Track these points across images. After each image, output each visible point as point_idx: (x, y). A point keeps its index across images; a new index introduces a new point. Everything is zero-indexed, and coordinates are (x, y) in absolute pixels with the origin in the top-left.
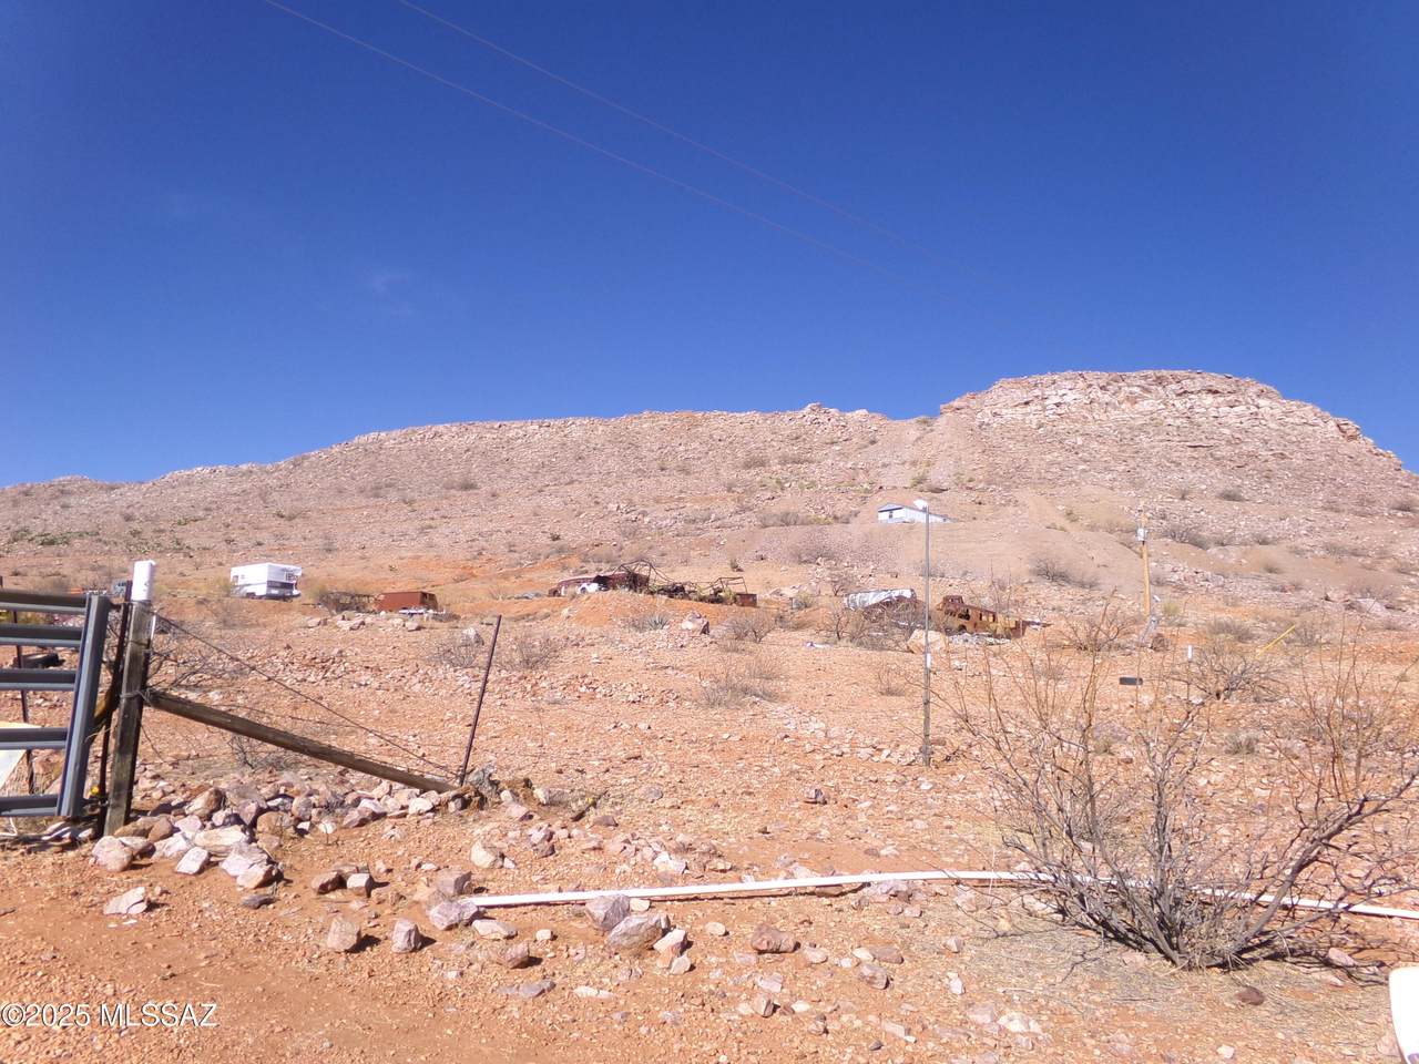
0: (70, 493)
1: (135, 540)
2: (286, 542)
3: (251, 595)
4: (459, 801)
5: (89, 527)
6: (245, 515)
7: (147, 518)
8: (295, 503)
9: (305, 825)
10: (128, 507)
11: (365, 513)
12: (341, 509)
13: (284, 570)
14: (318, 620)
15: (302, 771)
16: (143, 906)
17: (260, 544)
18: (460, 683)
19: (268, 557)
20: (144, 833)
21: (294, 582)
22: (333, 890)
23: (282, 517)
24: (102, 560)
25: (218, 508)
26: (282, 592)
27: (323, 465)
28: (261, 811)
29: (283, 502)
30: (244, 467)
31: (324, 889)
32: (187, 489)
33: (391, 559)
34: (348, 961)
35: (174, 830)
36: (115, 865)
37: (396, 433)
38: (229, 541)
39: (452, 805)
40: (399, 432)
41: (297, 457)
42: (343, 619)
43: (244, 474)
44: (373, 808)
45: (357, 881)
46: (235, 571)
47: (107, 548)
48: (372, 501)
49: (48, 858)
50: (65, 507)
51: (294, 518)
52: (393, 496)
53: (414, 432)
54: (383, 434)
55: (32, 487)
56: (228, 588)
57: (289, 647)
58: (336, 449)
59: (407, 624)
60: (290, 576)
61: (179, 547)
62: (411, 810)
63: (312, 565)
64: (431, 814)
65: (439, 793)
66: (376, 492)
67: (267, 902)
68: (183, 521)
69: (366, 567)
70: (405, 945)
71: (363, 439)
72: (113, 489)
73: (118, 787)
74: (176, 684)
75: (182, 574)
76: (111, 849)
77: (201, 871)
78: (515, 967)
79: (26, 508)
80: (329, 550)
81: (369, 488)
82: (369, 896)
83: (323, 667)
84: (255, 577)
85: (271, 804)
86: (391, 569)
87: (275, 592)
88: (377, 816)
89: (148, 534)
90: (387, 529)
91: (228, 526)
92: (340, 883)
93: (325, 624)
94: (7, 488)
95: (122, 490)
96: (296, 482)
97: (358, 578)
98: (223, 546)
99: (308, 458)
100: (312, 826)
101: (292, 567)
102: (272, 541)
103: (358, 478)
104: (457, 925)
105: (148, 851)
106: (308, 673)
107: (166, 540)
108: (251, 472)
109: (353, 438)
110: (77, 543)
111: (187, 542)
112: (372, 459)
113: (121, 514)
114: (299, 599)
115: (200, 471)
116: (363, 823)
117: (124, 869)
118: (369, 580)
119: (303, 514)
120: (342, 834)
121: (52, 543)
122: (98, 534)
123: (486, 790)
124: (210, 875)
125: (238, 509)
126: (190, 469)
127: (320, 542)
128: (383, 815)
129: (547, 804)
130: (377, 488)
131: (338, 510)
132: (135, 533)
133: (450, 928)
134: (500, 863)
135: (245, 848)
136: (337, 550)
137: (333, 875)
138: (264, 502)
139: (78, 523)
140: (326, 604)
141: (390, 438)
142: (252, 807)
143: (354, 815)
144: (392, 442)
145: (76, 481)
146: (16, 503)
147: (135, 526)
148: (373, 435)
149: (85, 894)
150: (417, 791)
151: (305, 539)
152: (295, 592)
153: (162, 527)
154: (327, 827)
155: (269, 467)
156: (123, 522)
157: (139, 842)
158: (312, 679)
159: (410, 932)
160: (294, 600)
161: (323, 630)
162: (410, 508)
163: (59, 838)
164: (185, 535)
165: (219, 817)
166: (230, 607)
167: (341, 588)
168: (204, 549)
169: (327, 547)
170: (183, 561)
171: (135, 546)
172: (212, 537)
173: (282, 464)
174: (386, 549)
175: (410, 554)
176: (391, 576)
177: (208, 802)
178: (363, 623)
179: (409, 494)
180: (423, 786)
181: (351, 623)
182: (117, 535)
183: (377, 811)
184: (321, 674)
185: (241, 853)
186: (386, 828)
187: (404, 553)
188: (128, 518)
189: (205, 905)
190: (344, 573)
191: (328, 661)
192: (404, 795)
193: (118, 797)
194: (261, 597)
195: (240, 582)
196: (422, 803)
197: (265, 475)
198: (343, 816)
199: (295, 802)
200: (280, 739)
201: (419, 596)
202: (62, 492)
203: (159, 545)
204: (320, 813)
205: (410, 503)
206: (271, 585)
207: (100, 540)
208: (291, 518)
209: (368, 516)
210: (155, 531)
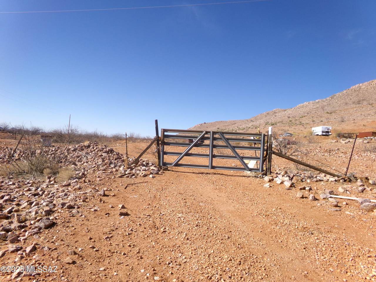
0: (276, 113)
1: (291, 123)
2: (330, 120)
3: (318, 135)
4: (343, 180)
5: (281, 120)
6: (318, 114)
7: (293, 117)
8: (332, 109)
9: (304, 180)
10: (289, 115)
11: (355, 109)
12: (347, 109)
13: (326, 128)
14: (335, 141)
15: (310, 172)
16: (269, 186)
17: (322, 121)
18: (372, 157)
19: (324, 125)
20: (272, 177)
21: (330, 131)
22: (303, 190)
23: (328, 113)
24: (284, 128)
25: (310, 113)
26: (326, 134)
27: (341, 97)
28: (294, 176)
29: (329, 109)
30: (317, 101)
31: (301, 189)
32: (302, 108)
33: (365, 122)
34: (300, 199)
35: (277, 177)
36: (267, 181)
37: (366, 83)
38: (313, 121)
39: (341, 180)
40: (367, 83)
41: (333, 96)
42: (343, 140)
43: (317, 103)
44: (320, 179)
45: (307, 188)
46: (313, 129)
47: (284, 125)
48: (358, 105)
49: (258, 179)
50: (275, 116)
51: (332, 113)
52: (365, 103)
53: (373, 82)
54: (361, 85)
55: (269, 112)
56: (311, 133)
57: (320, 147)
58: (345, 92)
59: (364, 141)
60: (328, 129)
61: (301, 124)
62: (330, 180)
63: (337, 126)
64: (335, 182)
65: (338, 178)
66: (359, 102)
67: (290, 189)
68: (302, 117)
69: (355, 126)
70: (312, 199)
71: (354, 87)
72: (285, 111)
73: (268, 168)
74: (291, 155)
75: (302, 130)
76: (267, 178)
77: (280, 184)
78: (334, 206)
79: (268, 117)
80: (343, 121)
81: (356, 101)
82: (310, 191)
83: (330, 152)
84: (318, 130)
85: (297, 175)
86: (364, 125)
87: (324, 134)
88: (320, 180)
89: (293, 121)
90: (363, 114)
91: (313, 117)
92: (304, 188)
93: (337, 142)
94: (264, 113)
95: (287, 111)
96: (332, 103)
97: (352, 129)
98: (312, 123)
99: (335, 95)
100: (305, 180)
101: (329, 127)
102: (325, 120)
103: (352, 99)
104: (325, 198)
105: (273, 180)
106: (325, 153)
107: (298, 122)
108: (319, 102)
109: (350, 87)
110: (278, 125)
111: (302, 122)
112: (357, 92)
113: (287, 117)
114: (332, 135)
115: (306, 103)
116: (317, 181)
117: (269, 182)
118: (356, 129)
119: (335, 112)
120: (311, 183)
121: (273, 125)
122: (282, 122)
123: (352, 178)
124: (282, 185)
125: (316, 112)
126: (303, 103)
127: (340, 119)
128: (323, 180)
129: (373, 184)
130: (359, 101)
131: (346, 109)
132: (290, 121)
133: (324, 199)
134: (346, 192)
135: (288, 180)
136: (345, 121)
137: (303, 187)
138: (323, 110)
139: (278, 120)
140: (339, 136)
141: (363, 86)
142: (292, 175)
143: (315, 179)
144: (364, 86)
145: (277, 109)
146: (266, 116)
147: (290, 119)
148: (357, 85)
149: (262, 184)
150: (332, 177)
151: (335, 119)
152: (330, 134)
153: (296, 119)
154: (308, 181)
155: (324, 100)
156: (288, 118)
157: (271, 178)
158: (326, 155)
159: (313, 197)
160: (330, 136)
161: (336, 144)
162: (371, 106)
163: (260, 177)
164: (302, 120)
165: (285, 176)
166: (311, 138)
167: (346, 132)
168: (307, 124)
169: (342, 120)
170: (302, 127)
171: (290, 124)
172: (309, 120)
173: (328, 98)
174: (362, 120)
175: (371, 121)
176: (364, 128)
177: (284, 173)
178: (349, 141)
179: (371, 102)
180: (333, 175)
181: (345, 142)
182: (287, 122)
183: (321, 179)
184: (329, 154)
185: (287, 181)
186: (322, 183)
187: (369, 120)
188: (289, 117)
189: (279, 188)
190: (347, 128)
191: (331, 150)
192: (328, 176)
193: (268, 170)
194: (320, 135)
195: (314, 132)
196: (333, 179)
197: (323, 102)
198: (312, 179)
199: (302, 175)
200: (298, 162)
201: (372, 133)
202: (275, 113)
203: (296, 123)
204: (307, 178)
205: (372, 104)
206: (323, 132)
207: (283, 123)
208: (331, 113)
209: (356, 110)
210: (295, 120)
